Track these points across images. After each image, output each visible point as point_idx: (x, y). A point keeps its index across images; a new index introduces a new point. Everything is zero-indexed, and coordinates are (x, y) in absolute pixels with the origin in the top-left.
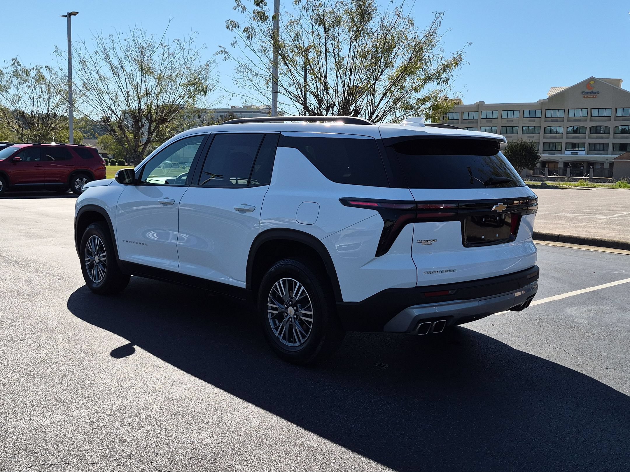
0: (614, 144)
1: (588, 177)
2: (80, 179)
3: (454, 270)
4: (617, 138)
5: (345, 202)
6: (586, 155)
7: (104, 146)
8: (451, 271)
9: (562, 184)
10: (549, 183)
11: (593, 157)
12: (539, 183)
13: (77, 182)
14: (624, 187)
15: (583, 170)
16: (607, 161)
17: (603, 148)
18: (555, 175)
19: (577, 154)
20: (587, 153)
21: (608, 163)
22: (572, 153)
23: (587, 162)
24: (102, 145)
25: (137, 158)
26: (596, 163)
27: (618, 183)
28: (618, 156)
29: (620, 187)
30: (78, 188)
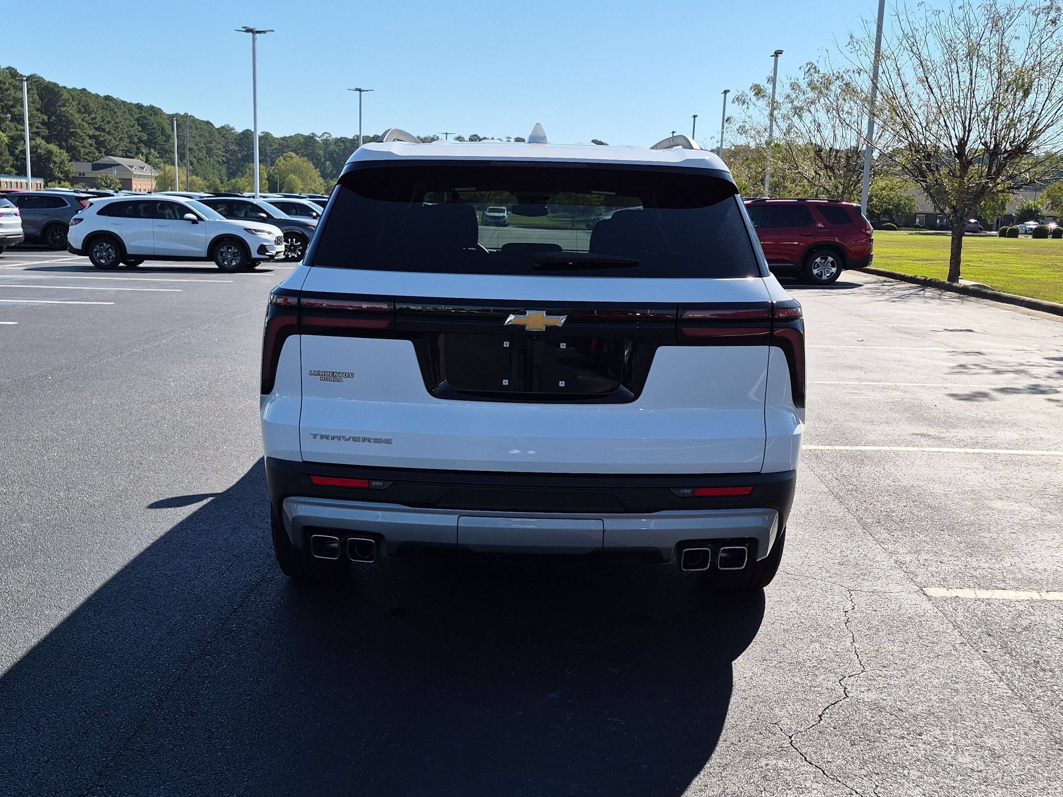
2: (821, 259)
3: (388, 441)
7: (1052, 203)
8: (378, 441)
13: (816, 262)
24: (1049, 201)
25: (957, 222)
30: (817, 274)
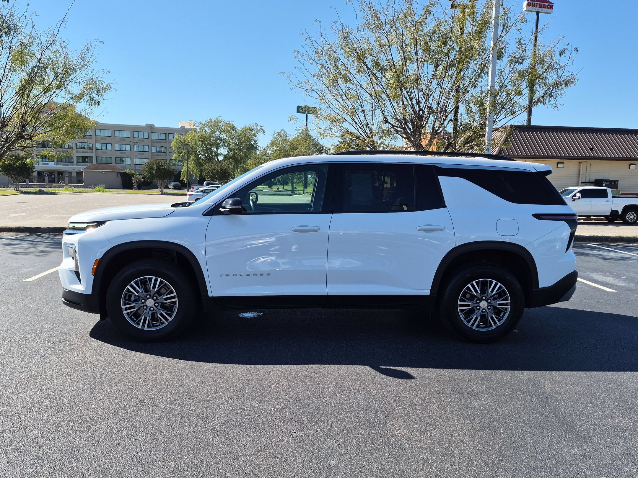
0: (77, 157)
1: (63, 183)
4: (79, 152)
5: (538, 216)
6: (56, 166)
9: (57, 190)
10: (45, 190)
11: (61, 167)
12: (37, 189)
14: (103, 192)
15: (54, 177)
16: (74, 171)
17: (69, 160)
18: (34, 182)
19: (48, 164)
20: (56, 163)
21: (75, 172)
22: (44, 164)
23: (57, 171)
26: (65, 172)
27: (97, 188)
28: (86, 167)
29: (99, 191)
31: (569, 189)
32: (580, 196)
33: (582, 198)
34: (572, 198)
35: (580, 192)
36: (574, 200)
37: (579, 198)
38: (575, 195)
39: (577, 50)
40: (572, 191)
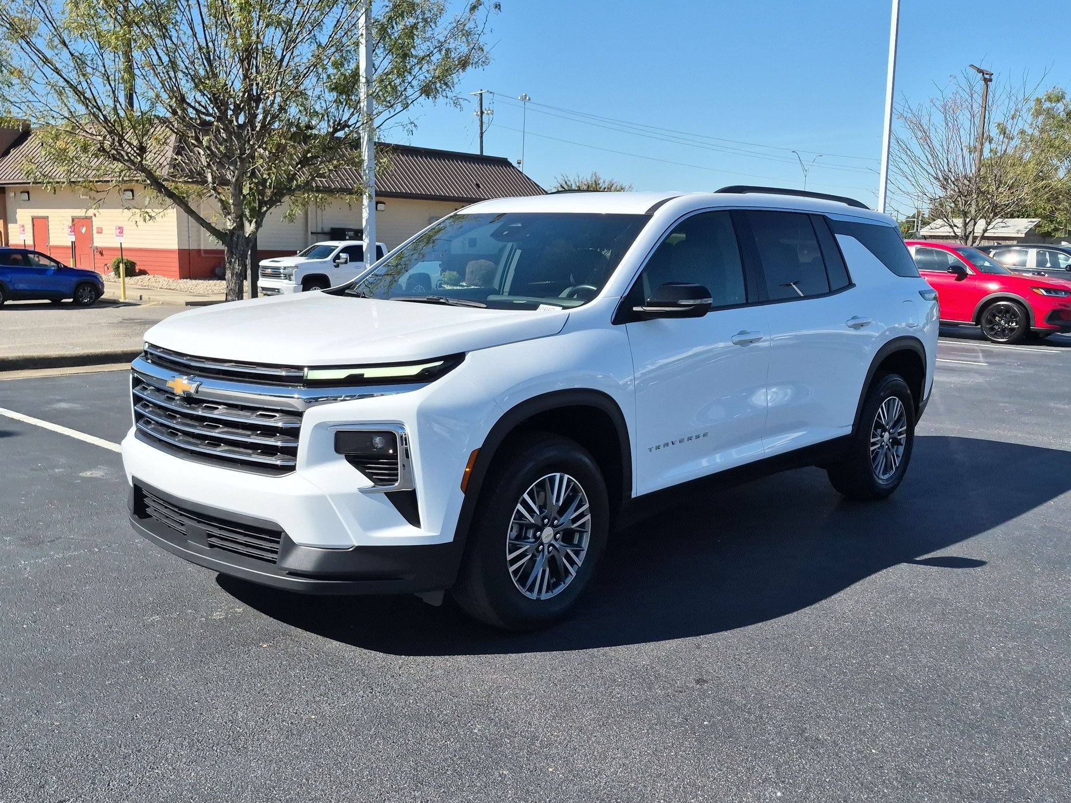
31: (319, 246)
32: (347, 258)
33: (350, 261)
34: (334, 261)
35: (345, 250)
36: (337, 266)
37: (346, 262)
38: (337, 257)
39: (498, 6)
40: (330, 250)
